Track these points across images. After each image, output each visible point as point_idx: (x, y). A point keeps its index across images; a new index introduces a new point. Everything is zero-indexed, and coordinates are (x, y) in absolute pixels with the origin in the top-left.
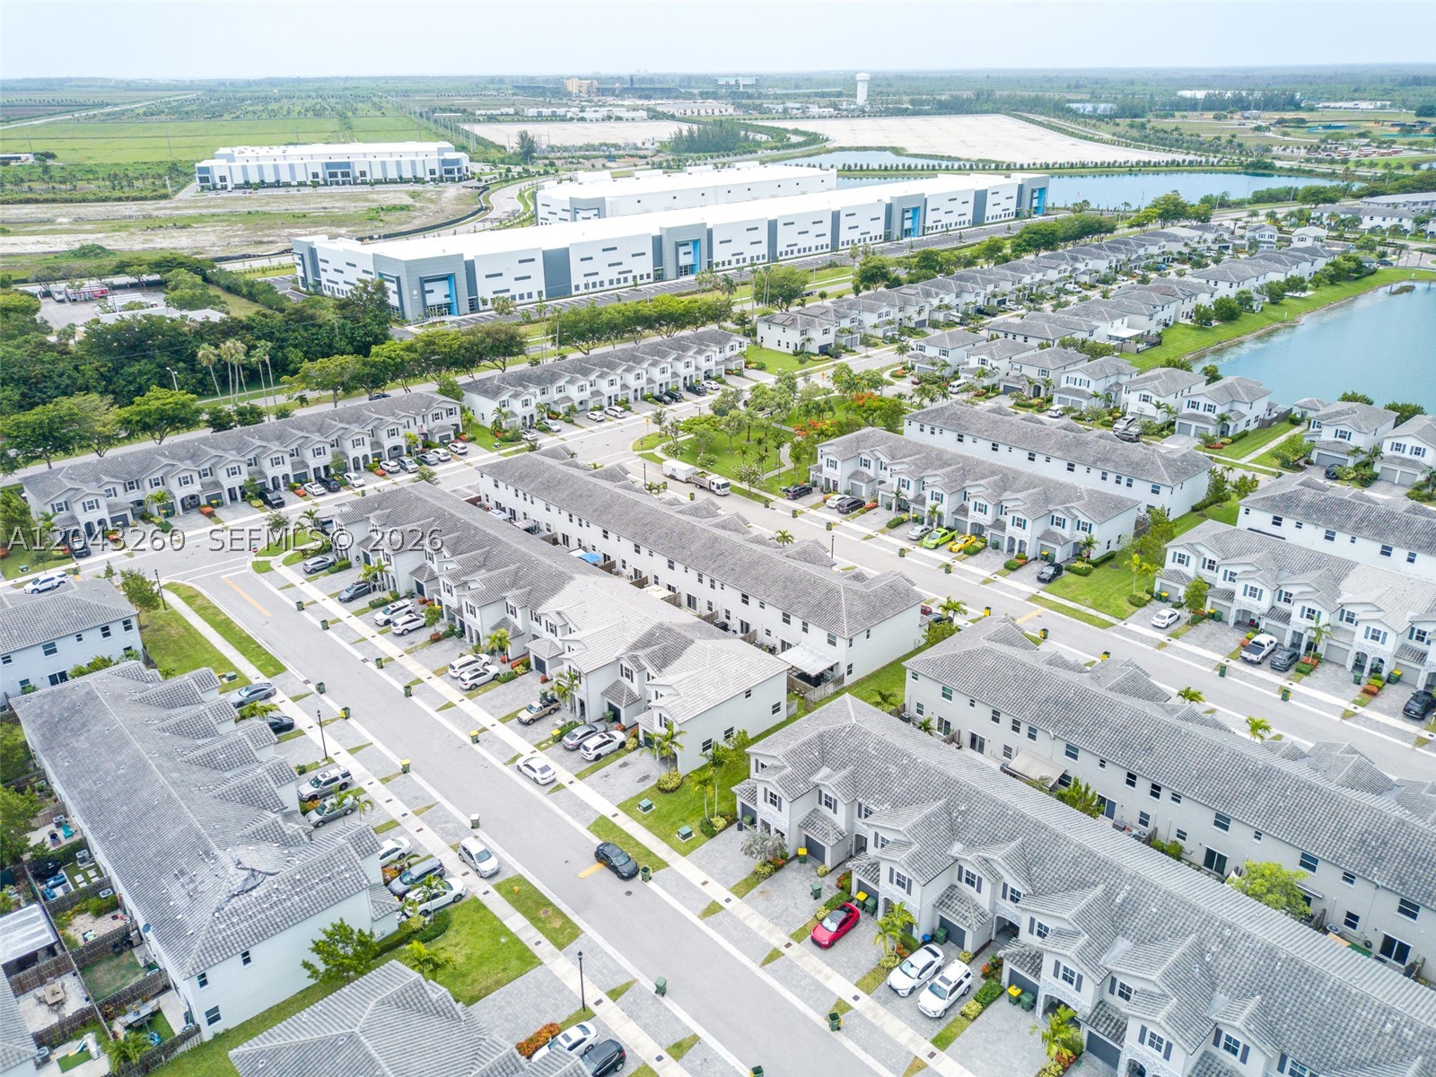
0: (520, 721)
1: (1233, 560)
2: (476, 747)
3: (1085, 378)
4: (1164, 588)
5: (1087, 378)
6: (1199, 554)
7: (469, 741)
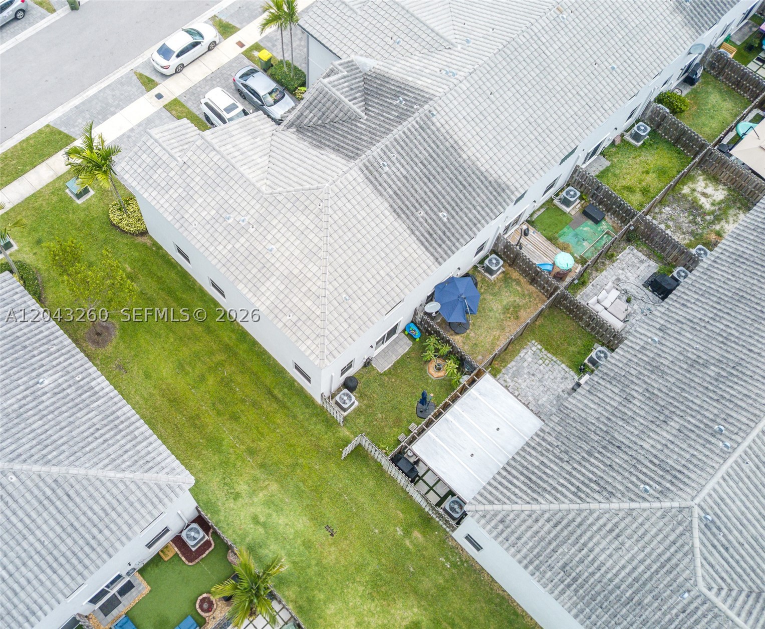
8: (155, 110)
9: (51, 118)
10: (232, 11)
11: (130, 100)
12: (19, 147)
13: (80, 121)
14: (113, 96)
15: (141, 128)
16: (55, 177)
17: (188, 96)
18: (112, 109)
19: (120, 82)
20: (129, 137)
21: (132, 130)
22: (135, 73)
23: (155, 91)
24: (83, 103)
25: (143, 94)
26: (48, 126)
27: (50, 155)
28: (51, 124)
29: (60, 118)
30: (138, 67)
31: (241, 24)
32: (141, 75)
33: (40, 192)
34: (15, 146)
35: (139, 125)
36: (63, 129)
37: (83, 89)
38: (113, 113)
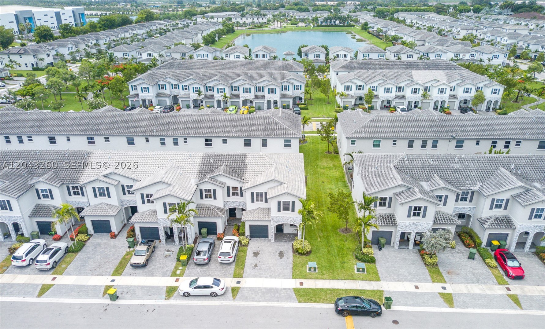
0: (136, 266)
1: (370, 82)
2: (118, 302)
3: (205, 53)
4: (345, 103)
5: (207, 53)
6: (355, 83)
7: (108, 301)
8: (247, 279)
9: (295, 304)
10: (155, 296)
11: (252, 290)
12: (322, 300)
13: (283, 295)
14: (256, 295)
15: (261, 276)
16: (317, 280)
17: (228, 275)
18: (264, 290)
19: (246, 299)
20: (270, 276)
21: (266, 277)
22: (234, 299)
23: (238, 285)
24: (273, 301)
25: (243, 288)
26: (300, 302)
27: (311, 289)
28: (297, 301)
29: (290, 302)
30: (230, 300)
31: (162, 288)
32: (233, 296)
33: (329, 279)
34: (323, 303)
35: (261, 277)
36: (294, 296)
37: (265, 307)
38: (265, 288)
